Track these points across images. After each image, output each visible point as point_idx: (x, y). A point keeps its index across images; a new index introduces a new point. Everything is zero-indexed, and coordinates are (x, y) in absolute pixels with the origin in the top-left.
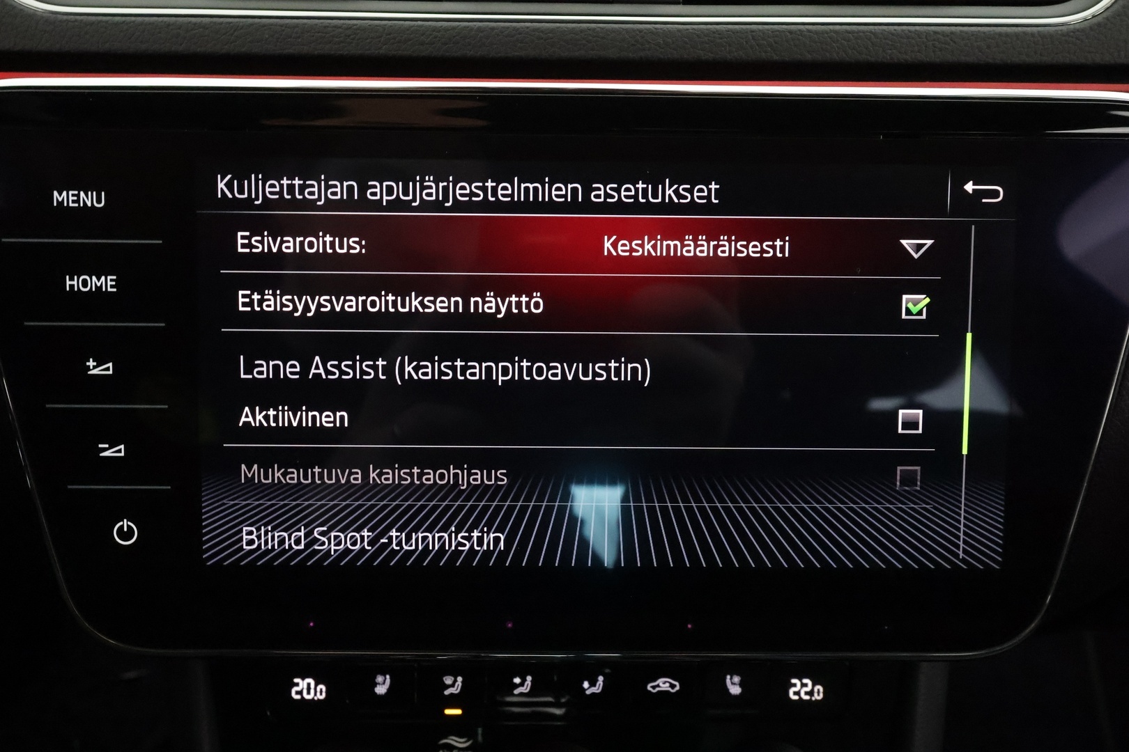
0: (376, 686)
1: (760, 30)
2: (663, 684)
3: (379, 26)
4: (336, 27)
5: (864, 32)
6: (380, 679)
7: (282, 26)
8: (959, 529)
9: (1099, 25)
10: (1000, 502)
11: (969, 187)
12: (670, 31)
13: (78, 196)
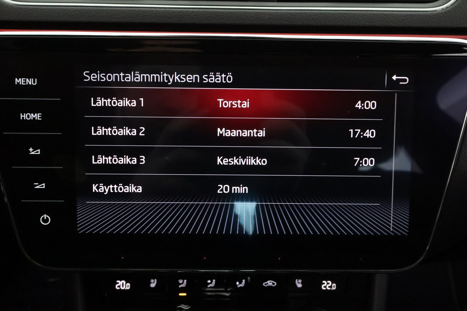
0: (150, 284)
1: (308, 13)
2: (270, 283)
3: (151, 10)
4: (133, 11)
5: (351, 14)
6: (152, 281)
7: (111, 10)
8: (390, 219)
9: (449, 11)
10: (407, 207)
11: (394, 78)
12: (271, 13)
13: (26, 80)
